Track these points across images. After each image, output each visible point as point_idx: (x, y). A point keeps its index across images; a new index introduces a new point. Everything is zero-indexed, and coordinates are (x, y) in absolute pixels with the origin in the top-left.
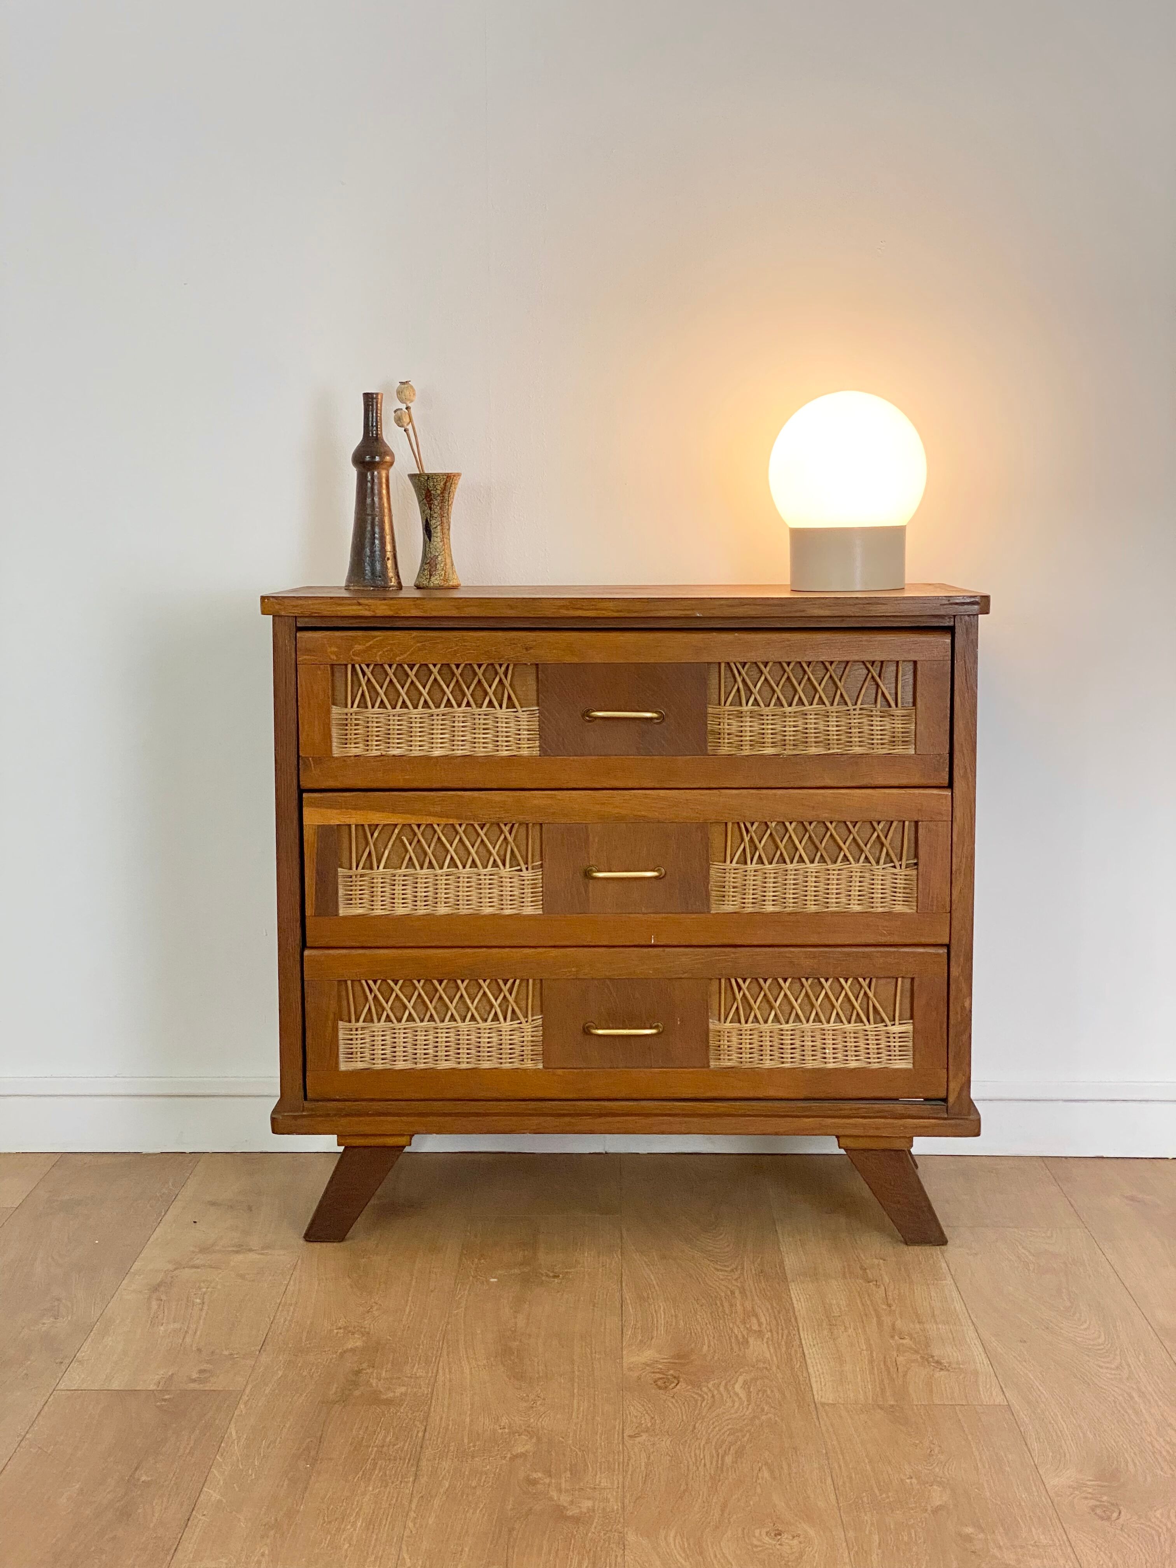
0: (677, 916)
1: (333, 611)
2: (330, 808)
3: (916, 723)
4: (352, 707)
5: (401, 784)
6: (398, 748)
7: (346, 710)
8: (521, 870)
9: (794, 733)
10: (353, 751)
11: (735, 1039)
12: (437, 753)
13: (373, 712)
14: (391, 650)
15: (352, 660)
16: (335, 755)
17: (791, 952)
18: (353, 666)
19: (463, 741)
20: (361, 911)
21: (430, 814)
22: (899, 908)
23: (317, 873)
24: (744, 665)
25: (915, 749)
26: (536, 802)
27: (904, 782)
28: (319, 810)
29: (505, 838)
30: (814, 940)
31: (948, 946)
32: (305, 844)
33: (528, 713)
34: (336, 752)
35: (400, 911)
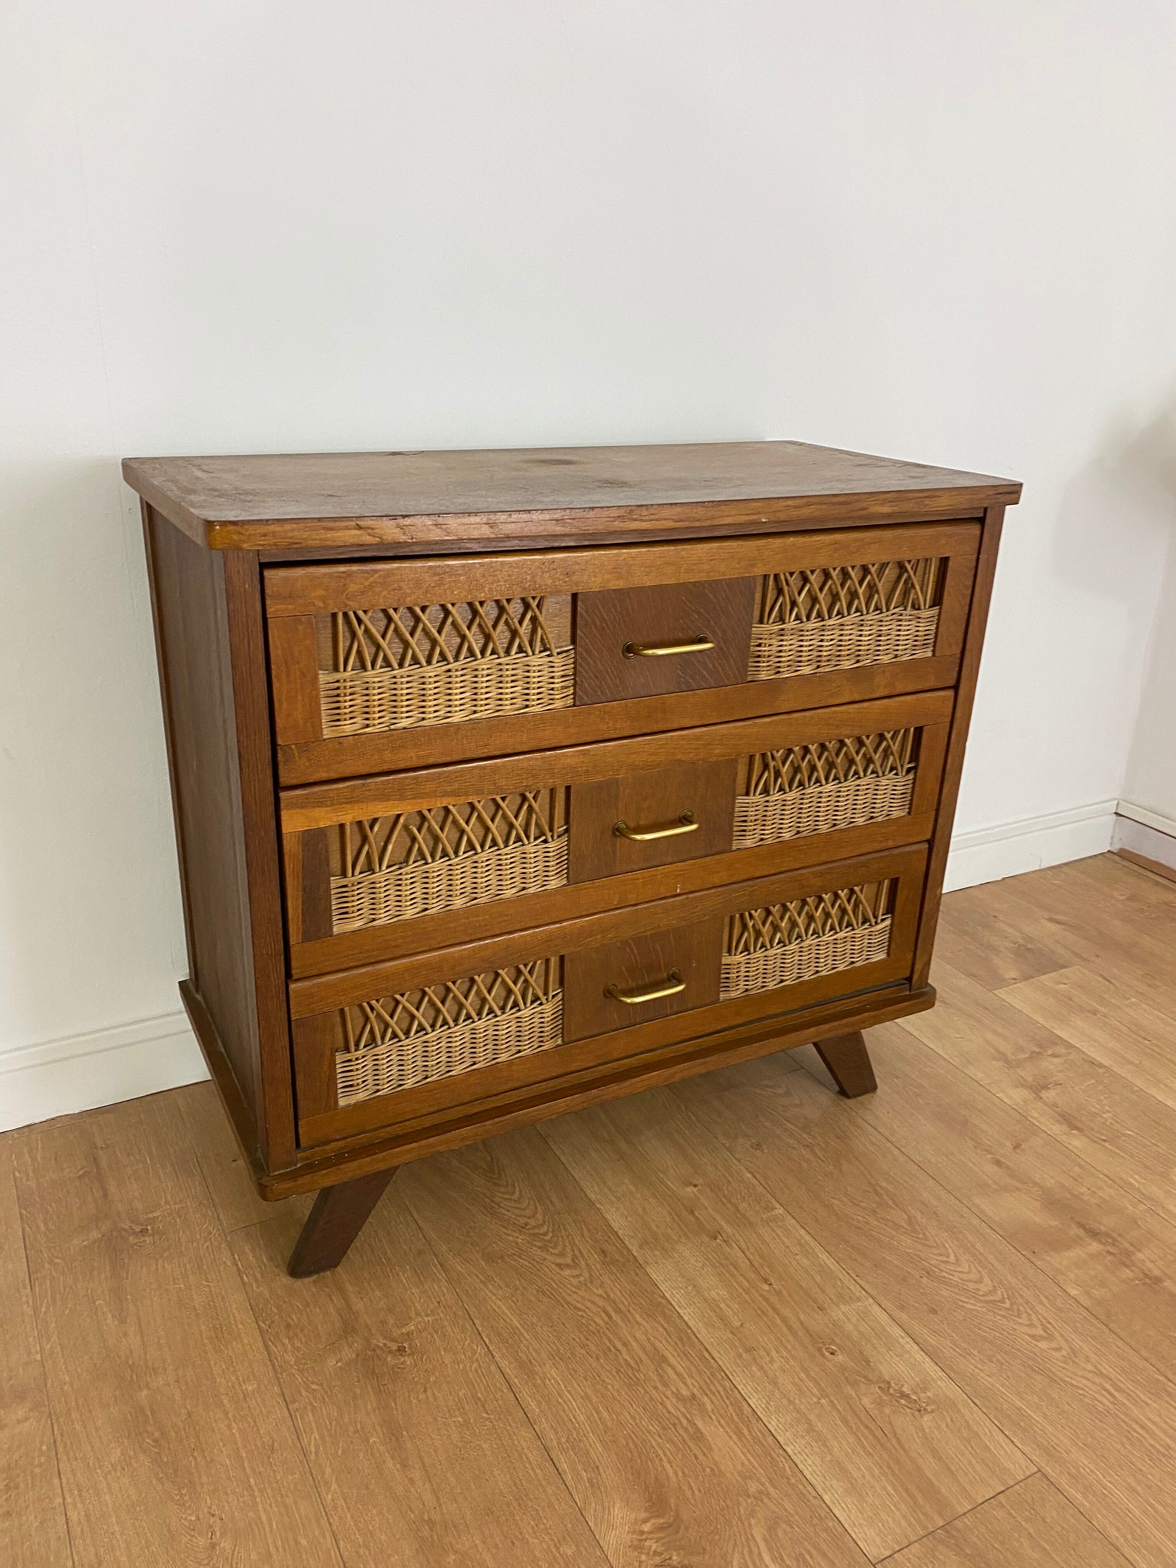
0: (703, 860)
1: (320, 540)
2: (319, 807)
3: (938, 624)
4: (345, 670)
5: (415, 763)
6: (407, 717)
7: (337, 676)
8: (545, 841)
9: (830, 648)
10: (348, 728)
11: (743, 969)
12: (457, 718)
13: (375, 675)
14: (400, 588)
15: (346, 605)
16: (325, 737)
17: (802, 875)
18: (345, 615)
19: (487, 699)
20: (358, 924)
21: (446, 794)
22: (895, 814)
23: (304, 889)
24: (792, 574)
25: (934, 651)
26: (569, 761)
27: (920, 687)
28: (303, 811)
29: (530, 806)
30: (824, 858)
31: (930, 842)
32: (286, 857)
33: (564, 655)
34: (327, 733)
35: (409, 913)
